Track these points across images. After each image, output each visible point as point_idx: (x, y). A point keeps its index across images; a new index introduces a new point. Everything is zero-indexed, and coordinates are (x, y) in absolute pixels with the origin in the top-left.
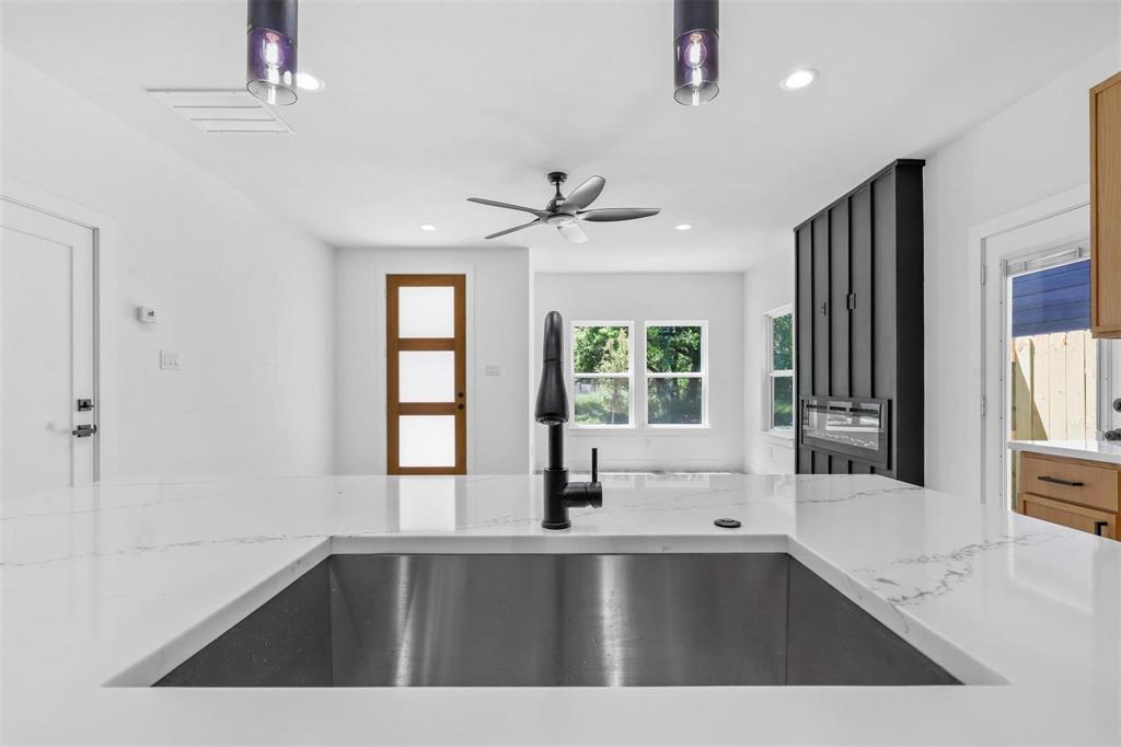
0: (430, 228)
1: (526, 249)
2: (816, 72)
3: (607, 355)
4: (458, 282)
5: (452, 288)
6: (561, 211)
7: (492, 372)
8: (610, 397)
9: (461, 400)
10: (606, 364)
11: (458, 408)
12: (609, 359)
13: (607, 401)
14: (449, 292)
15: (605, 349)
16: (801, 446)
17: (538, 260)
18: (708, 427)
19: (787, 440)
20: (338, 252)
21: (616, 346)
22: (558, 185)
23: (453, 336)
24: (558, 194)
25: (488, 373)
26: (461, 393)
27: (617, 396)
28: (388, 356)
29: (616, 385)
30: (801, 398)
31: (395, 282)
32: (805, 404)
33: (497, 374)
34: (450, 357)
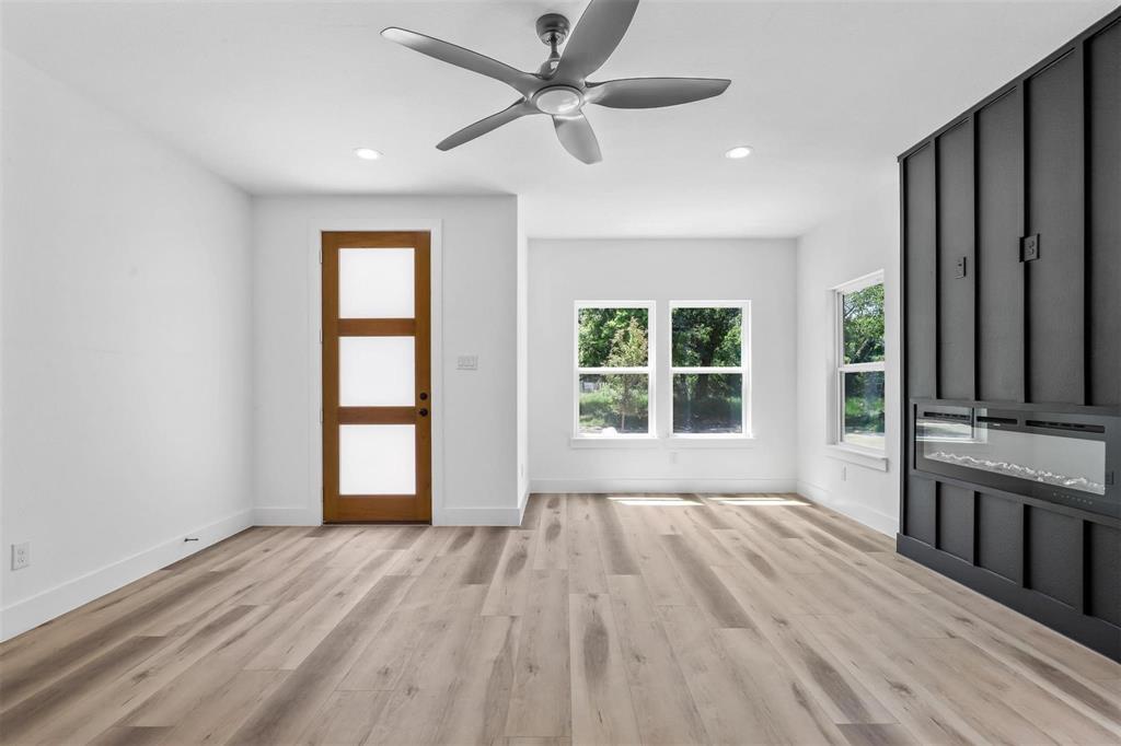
0: (367, 154)
1: (513, 197)
3: (616, 349)
4: (419, 242)
5: (412, 251)
6: (557, 79)
7: (468, 364)
8: (621, 397)
9: (423, 404)
10: (614, 358)
11: (419, 414)
12: (620, 353)
13: (616, 401)
14: (406, 257)
15: (614, 341)
16: (912, 471)
17: (532, 217)
18: (751, 437)
19: (876, 459)
20: (255, 199)
21: (626, 337)
22: (553, 40)
23: (413, 317)
24: (554, 54)
25: (460, 367)
26: (424, 395)
27: (627, 396)
28: (323, 343)
29: (626, 384)
30: (912, 402)
31: (333, 242)
32: (920, 412)
33: (473, 368)
34: (407, 344)
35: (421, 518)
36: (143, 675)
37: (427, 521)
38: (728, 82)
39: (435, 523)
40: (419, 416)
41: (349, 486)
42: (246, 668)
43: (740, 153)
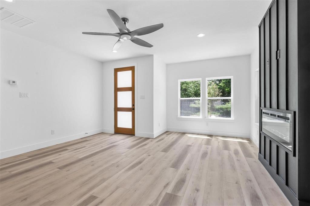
1: (153, 55)
4: (132, 69)
5: (131, 71)
9: (133, 107)
16: (261, 132)
18: (233, 119)
20: (102, 63)
22: (125, 23)
23: (131, 86)
25: (141, 98)
26: (133, 105)
28: (114, 93)
30: (261, 109)
31: (116, 71)
32: (262, 112)
33: (144, 98)
34: (130, 93)
35: (133, 134)
36: (60, 155)
37: (134, 135)
38: (162, 24)
39: (136, 136)
40: (132, 110)
41: (120, 125)
42: (75, 156)
43: (201, 35)
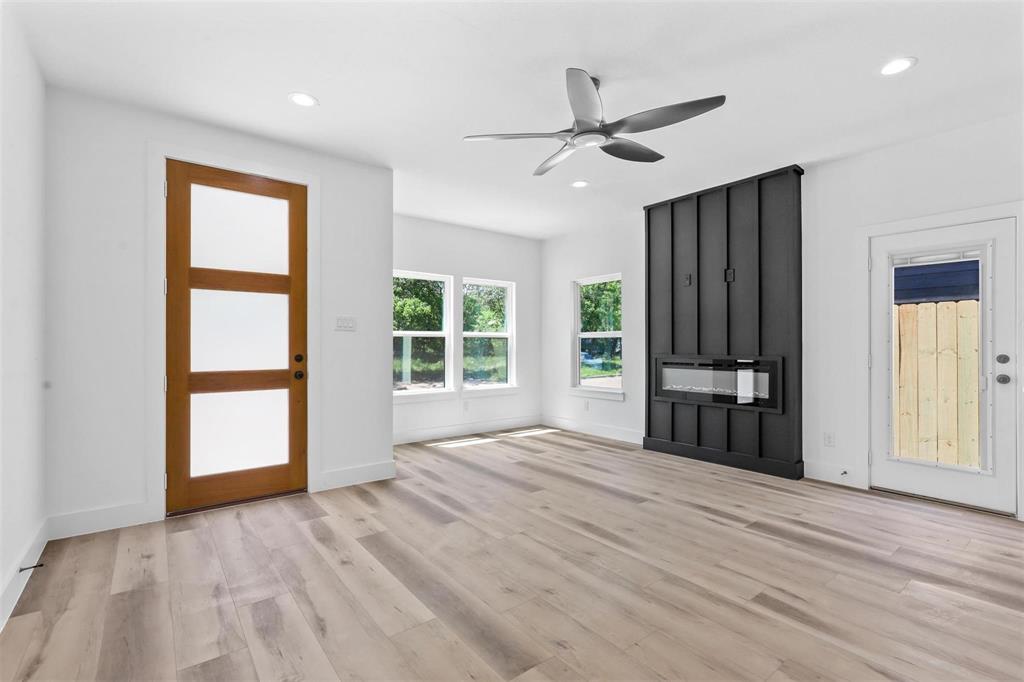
0: (303, 100)
1: (391, 170)
2: (916, 61)
5: (284, 202)
7: (346, 326)
9: (299, 367)
11: (294, 379)
14: (279, 207)
16: (654, 398)
19: (616, 394)
23: (287, 273)
25: (339, 329)
26: (299, 356)
28: (168, 294)
30: (653, 356)
31: (182, 175)
32: (660, 362)
33: (352, 330)
34: (280, 303)
35: (292, 488)
37: (302, 490)
38: (661, 157)
39: (312, 490)
41: (203, 466)
